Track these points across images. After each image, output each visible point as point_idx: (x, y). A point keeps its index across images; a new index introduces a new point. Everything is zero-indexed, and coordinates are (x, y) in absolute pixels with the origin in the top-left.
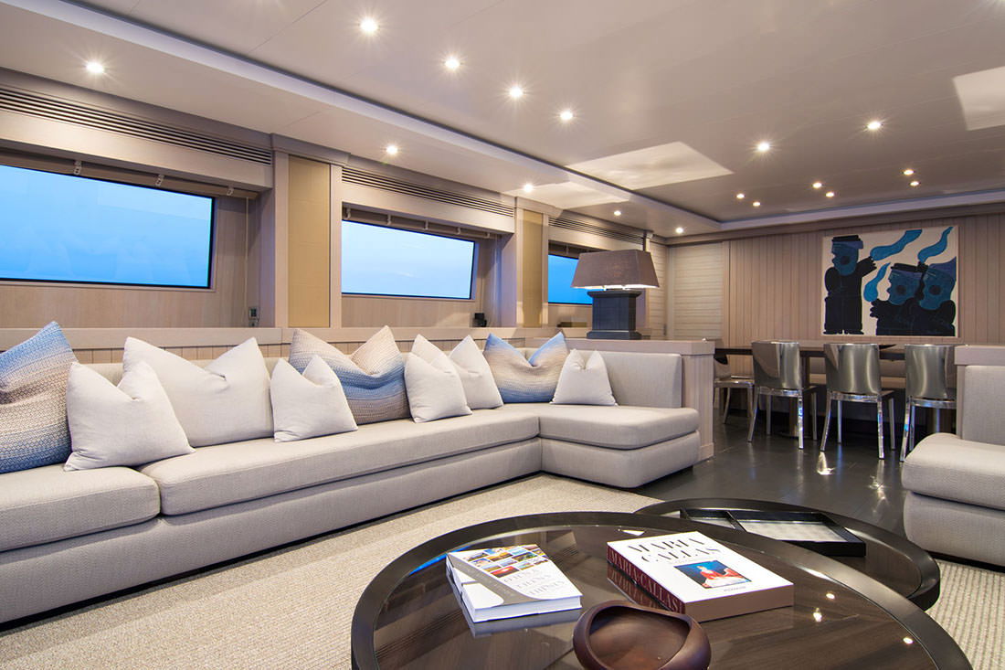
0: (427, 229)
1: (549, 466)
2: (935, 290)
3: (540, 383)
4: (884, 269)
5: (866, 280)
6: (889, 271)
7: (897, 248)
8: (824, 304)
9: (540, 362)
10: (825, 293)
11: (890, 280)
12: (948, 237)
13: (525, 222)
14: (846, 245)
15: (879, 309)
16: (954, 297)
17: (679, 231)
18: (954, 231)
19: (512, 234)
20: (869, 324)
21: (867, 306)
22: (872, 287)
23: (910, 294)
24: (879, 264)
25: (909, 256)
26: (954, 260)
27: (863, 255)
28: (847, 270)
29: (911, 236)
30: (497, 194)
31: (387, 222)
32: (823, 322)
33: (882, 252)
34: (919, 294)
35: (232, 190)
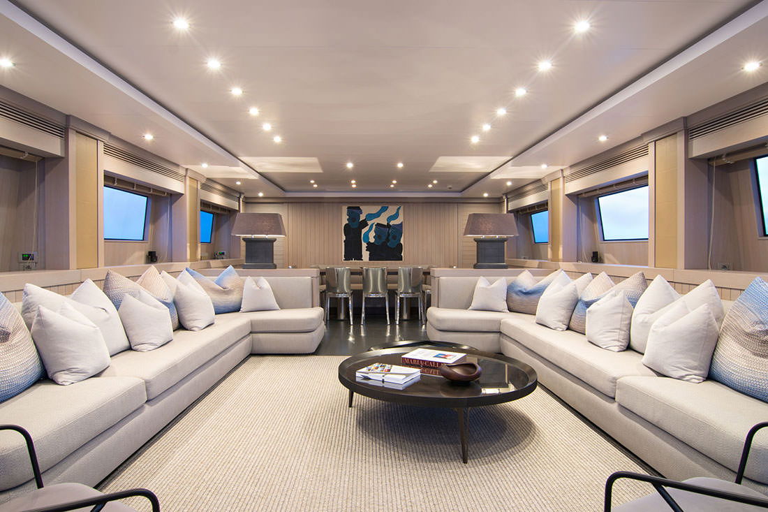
0: (135, 189)
1: (258, 349)
2: (394, 238)
3: (232, 299)
4: (372, 225)
5: (364, 231)
6: (374, 227)
7: (378, 215)
8: (343, 244)
9: (229, 286)
10: (344, 238)
11: (375, 232)
12: (400, 211)
13: (190, 186)
14: (354, 211)
15: (370, 247)
16: (402, 242)
17: (261, 195)
18: (402, 207)
19: (182, 194)
20: (366, 255)
21: (364, 245)
22: (367, 234)
23: (384, 239)
24: (370, 223)
25: (383, 220)
26: (402, 223)
27: (362, 217)
28: (355, 226)
29: (384, 209)
30: (178, 165)
31: (114, 183)
32: (343, 254)
33: (371, 216)
34: (388, 240)
35: (27, 155)
